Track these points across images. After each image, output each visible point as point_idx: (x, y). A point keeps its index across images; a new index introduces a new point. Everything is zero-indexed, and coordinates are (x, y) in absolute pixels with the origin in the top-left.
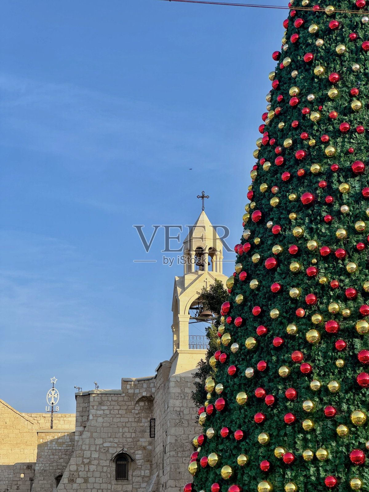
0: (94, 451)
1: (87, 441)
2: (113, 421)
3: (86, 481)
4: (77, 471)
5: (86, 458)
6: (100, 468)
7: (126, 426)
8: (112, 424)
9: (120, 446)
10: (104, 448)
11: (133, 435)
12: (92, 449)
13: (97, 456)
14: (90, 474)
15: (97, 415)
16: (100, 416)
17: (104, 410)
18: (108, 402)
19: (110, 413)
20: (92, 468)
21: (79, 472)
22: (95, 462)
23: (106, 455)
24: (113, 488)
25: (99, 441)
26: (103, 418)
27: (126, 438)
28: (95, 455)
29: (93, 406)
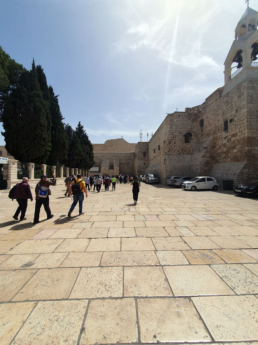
1: (175, 129)
3: (175, 143)
4: (171, 140)
5: (174, 135)
6: (179, 139)
7: (188, 125)
8: (183, 124)
9: (186, 131)
10: (181, 132)
11: (191, 127)
12: (177, 132)
14: (176, 141)
15: (178, 120)
17: (180, 119)
18: (182, 116)
19: (182, 120)
20: (177, 139)
22: (178, 137)
23: (181, 134)
24: (184, 146)
25: (179, 129)
26: (180, 121)
27: (188, 129)
28: (178, 134)
29: (176, 117)
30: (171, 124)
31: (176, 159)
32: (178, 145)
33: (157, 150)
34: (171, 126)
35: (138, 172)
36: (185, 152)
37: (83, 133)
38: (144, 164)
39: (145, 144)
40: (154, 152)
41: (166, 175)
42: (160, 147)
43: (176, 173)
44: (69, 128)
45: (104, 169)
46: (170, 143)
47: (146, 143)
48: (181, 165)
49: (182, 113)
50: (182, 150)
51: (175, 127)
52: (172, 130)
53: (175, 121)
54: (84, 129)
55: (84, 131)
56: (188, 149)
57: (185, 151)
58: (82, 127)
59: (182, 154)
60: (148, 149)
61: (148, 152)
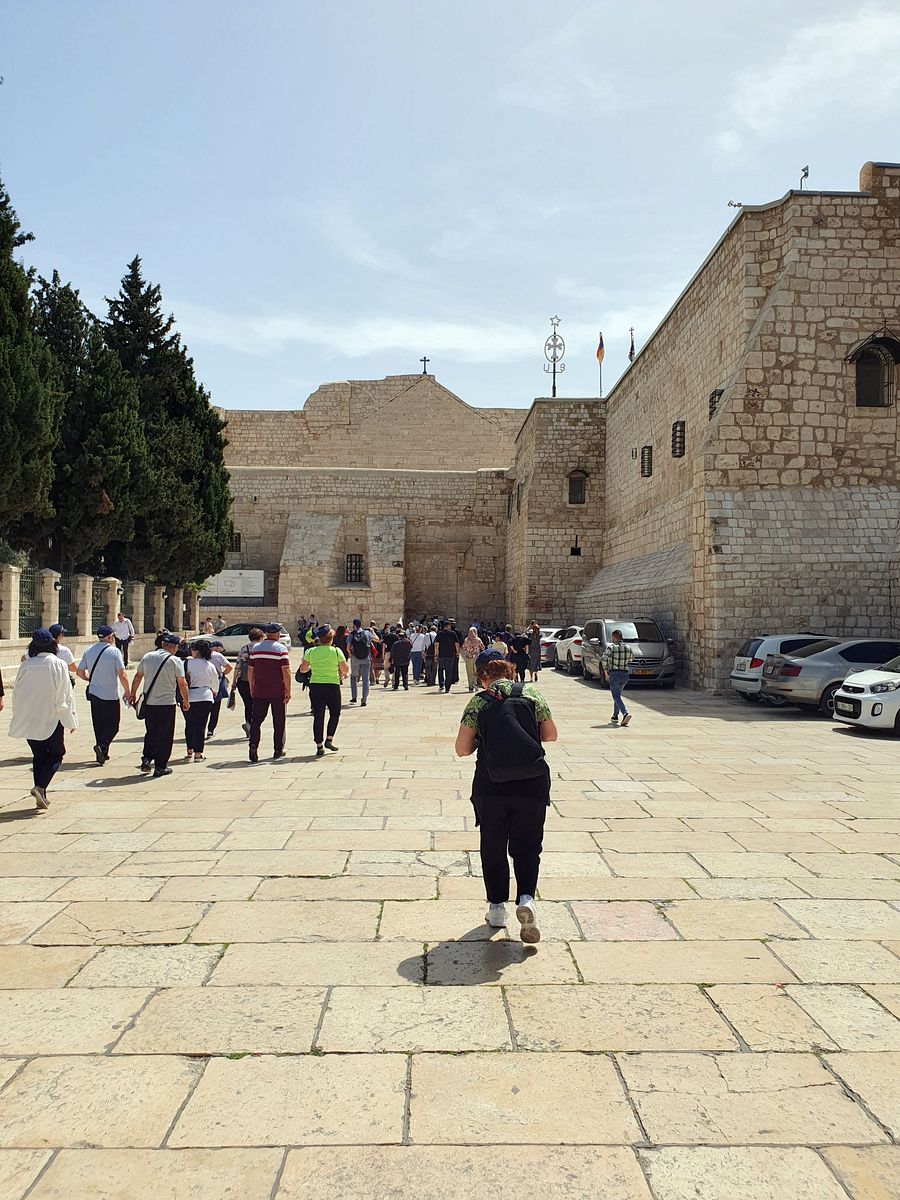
0: (803, 337)
1: (786, 314)
2: (848, 267)
3: (787, 406)
4: (764, 383)
5: (784, 354)
6: (818, 379)
7: (880, 280)
8: (846, 274)
9: (866, 326)
10: (829, 332)
11: (898, 300)
12: (800, 333)
13: (811, 350)
14: (795, 392)
15: (809, 251)
16: (817, 255)
17: (825, 239)
18: (837, 220)
19: (842, 248)
20: (801, 377)
21: (770, 385)
22: (808, 364)
23: (834, 348)
24: (849, 425)
25: (817, 315)
26: (825, 258)
27: (882, 308)
28: (807, 347)
29: (799, 229)
30: (761, 276)
31: (799, 514)
32: (809, 418)
33: (663, 455)
34: (760, 292)
35: (532, 604)
36: (858, 471)
37: (156, 339)
38: (576, 552)
39: (584, 413)
40: (647, 470)
41: (723, 627)
42: (683, 431)
43: (791, 610)
44: (64, 302)
45: (305, 581)
46: (752, 405)
47: (591, 405)
48: (831, 558)
49: (837, 201)
50: (838, 453)
51: (791, 296)
52: (768, 314)
53: (791, 256)
54: (165, 308)
55: (165, 321)
56: (879, 446)
57: (855, 462)
58: (153, 296)
59: (839, 481)
60: (600, 449)
61: (600, 466)
